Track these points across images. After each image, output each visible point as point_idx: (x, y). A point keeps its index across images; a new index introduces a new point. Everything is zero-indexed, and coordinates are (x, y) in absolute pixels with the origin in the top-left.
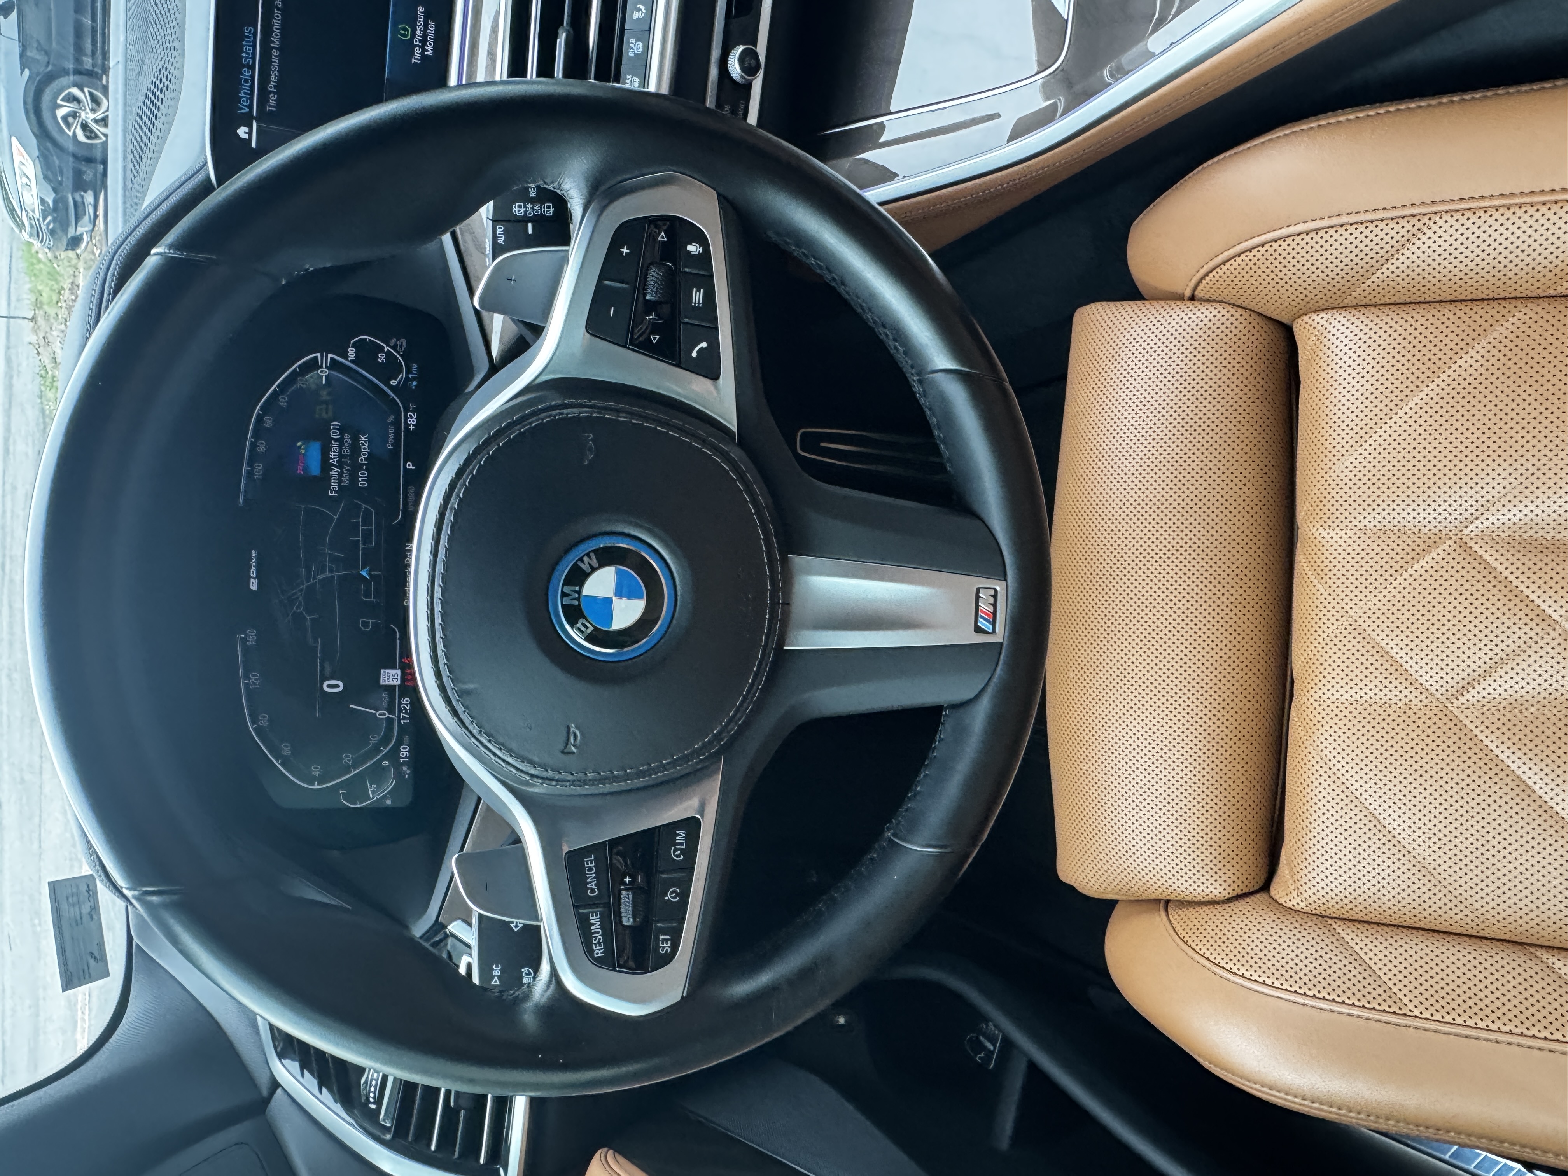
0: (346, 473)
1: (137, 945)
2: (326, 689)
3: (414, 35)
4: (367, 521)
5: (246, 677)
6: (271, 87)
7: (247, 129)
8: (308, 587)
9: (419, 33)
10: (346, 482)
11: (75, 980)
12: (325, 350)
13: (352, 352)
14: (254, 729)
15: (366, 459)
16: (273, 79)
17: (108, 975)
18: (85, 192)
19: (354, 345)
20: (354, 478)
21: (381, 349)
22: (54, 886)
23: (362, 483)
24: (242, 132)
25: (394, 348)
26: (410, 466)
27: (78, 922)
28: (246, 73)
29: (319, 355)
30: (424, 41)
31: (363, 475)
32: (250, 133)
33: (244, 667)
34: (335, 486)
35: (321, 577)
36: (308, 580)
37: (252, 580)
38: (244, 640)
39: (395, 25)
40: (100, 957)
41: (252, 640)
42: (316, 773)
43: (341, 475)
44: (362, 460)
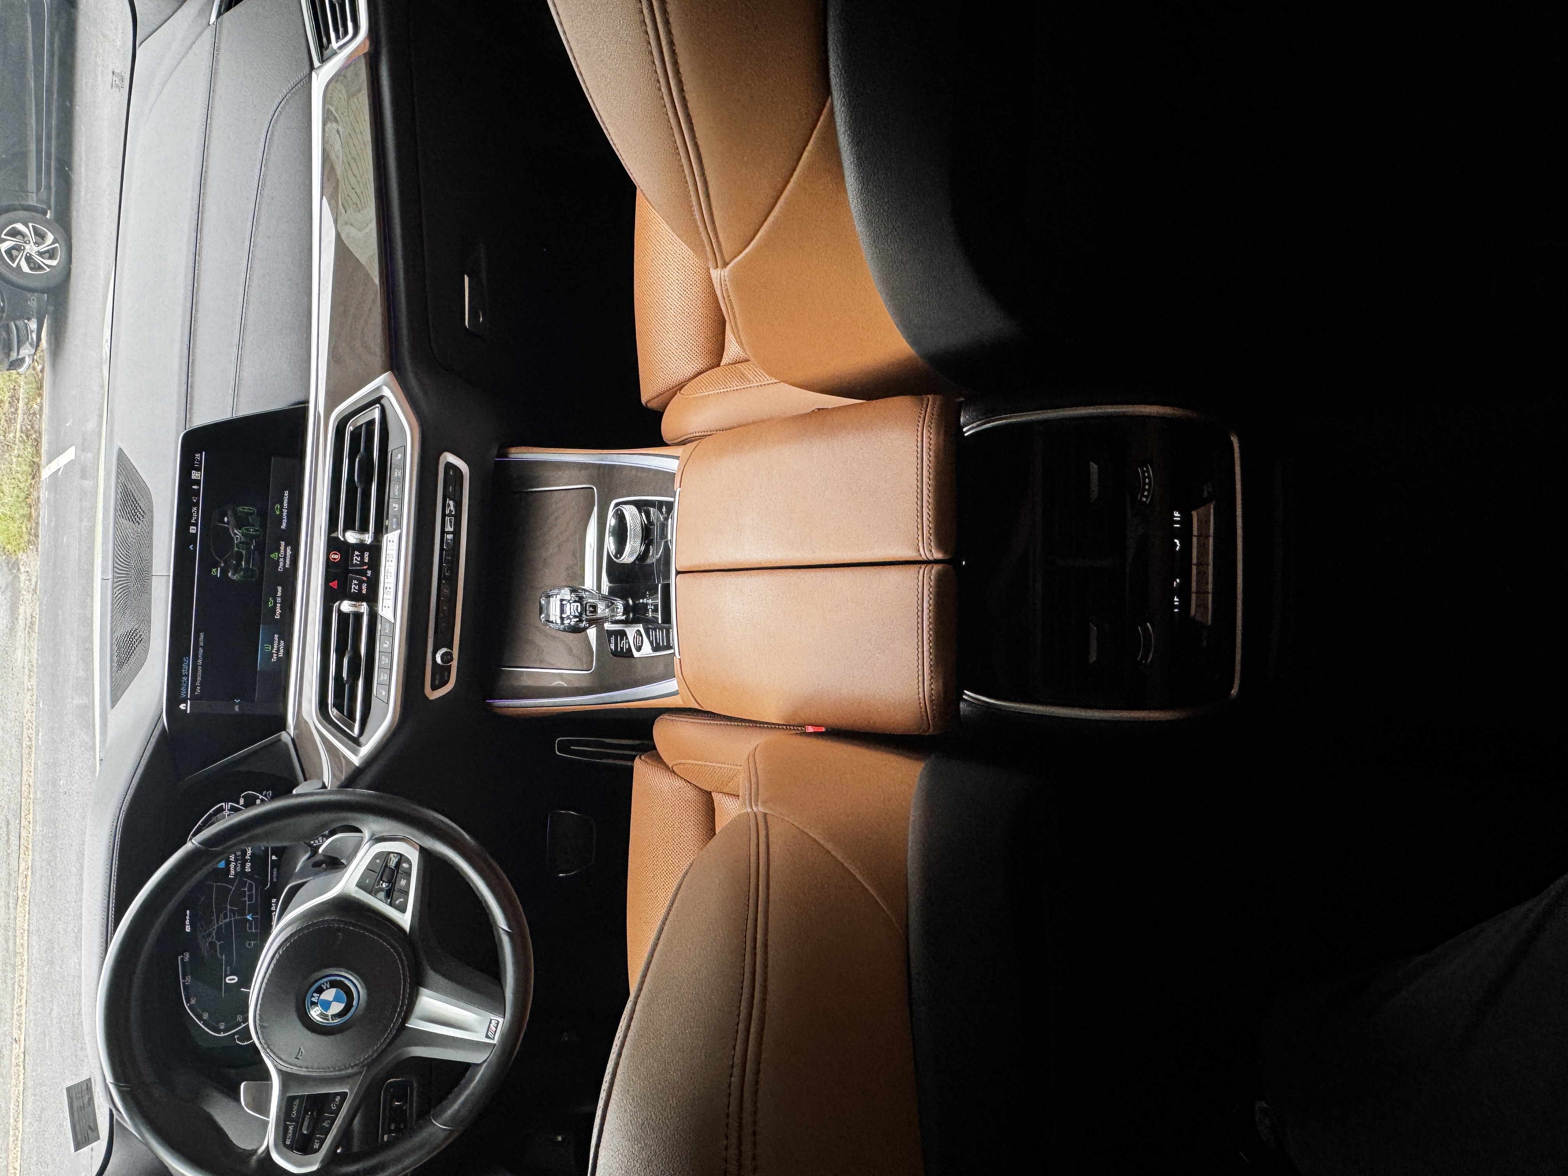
0: (239, 865)
1: (116, 1119)
2: (227, 981)
3: (273, 648)
4: (250, 889)
5: (184, 978)
6: (198, 683)
7: (185, 705)
8: (218, 927)
9: (275, 647)
10: (239, 869)
11: (81, 1145)
12: (227, 801)
13: (242, 801)
14: (189, 1007)
15: (250, 856)
16: (199, 679)
17: (99, 1138)
18: (29, 319)
19: (243, 797)
20: (243, 866)
21: (258, 798)
22: (69, 1090)
23: (248, 869)
24: (182, 707)
25: (265, 796)
26: (274, 857)
27: (82, 1108)
28: (185, 679)
29: (224, 804)
30: (278, 651)
31: (248, 865)
32: (187, 707)
33: (182, 973)
34: (232, 872)
35: (224, 921)
36: (218, 923)
37: (187, 926)
38: (182, 959)
39: (263, 644)
40: (94, 1128)
41: (187, 959)
42: (222, 1027)
43: (236, 867)
44: (248, 857)
